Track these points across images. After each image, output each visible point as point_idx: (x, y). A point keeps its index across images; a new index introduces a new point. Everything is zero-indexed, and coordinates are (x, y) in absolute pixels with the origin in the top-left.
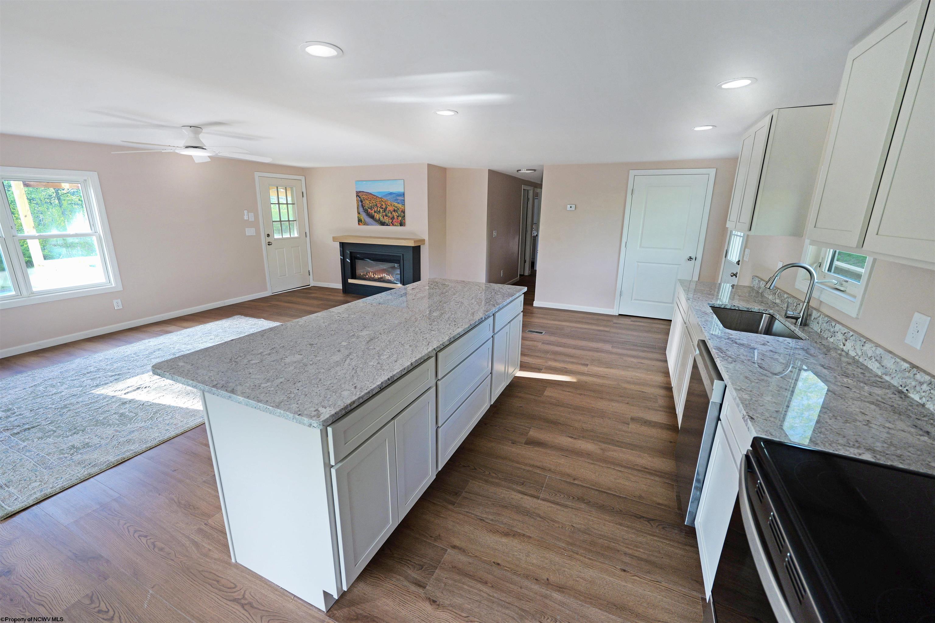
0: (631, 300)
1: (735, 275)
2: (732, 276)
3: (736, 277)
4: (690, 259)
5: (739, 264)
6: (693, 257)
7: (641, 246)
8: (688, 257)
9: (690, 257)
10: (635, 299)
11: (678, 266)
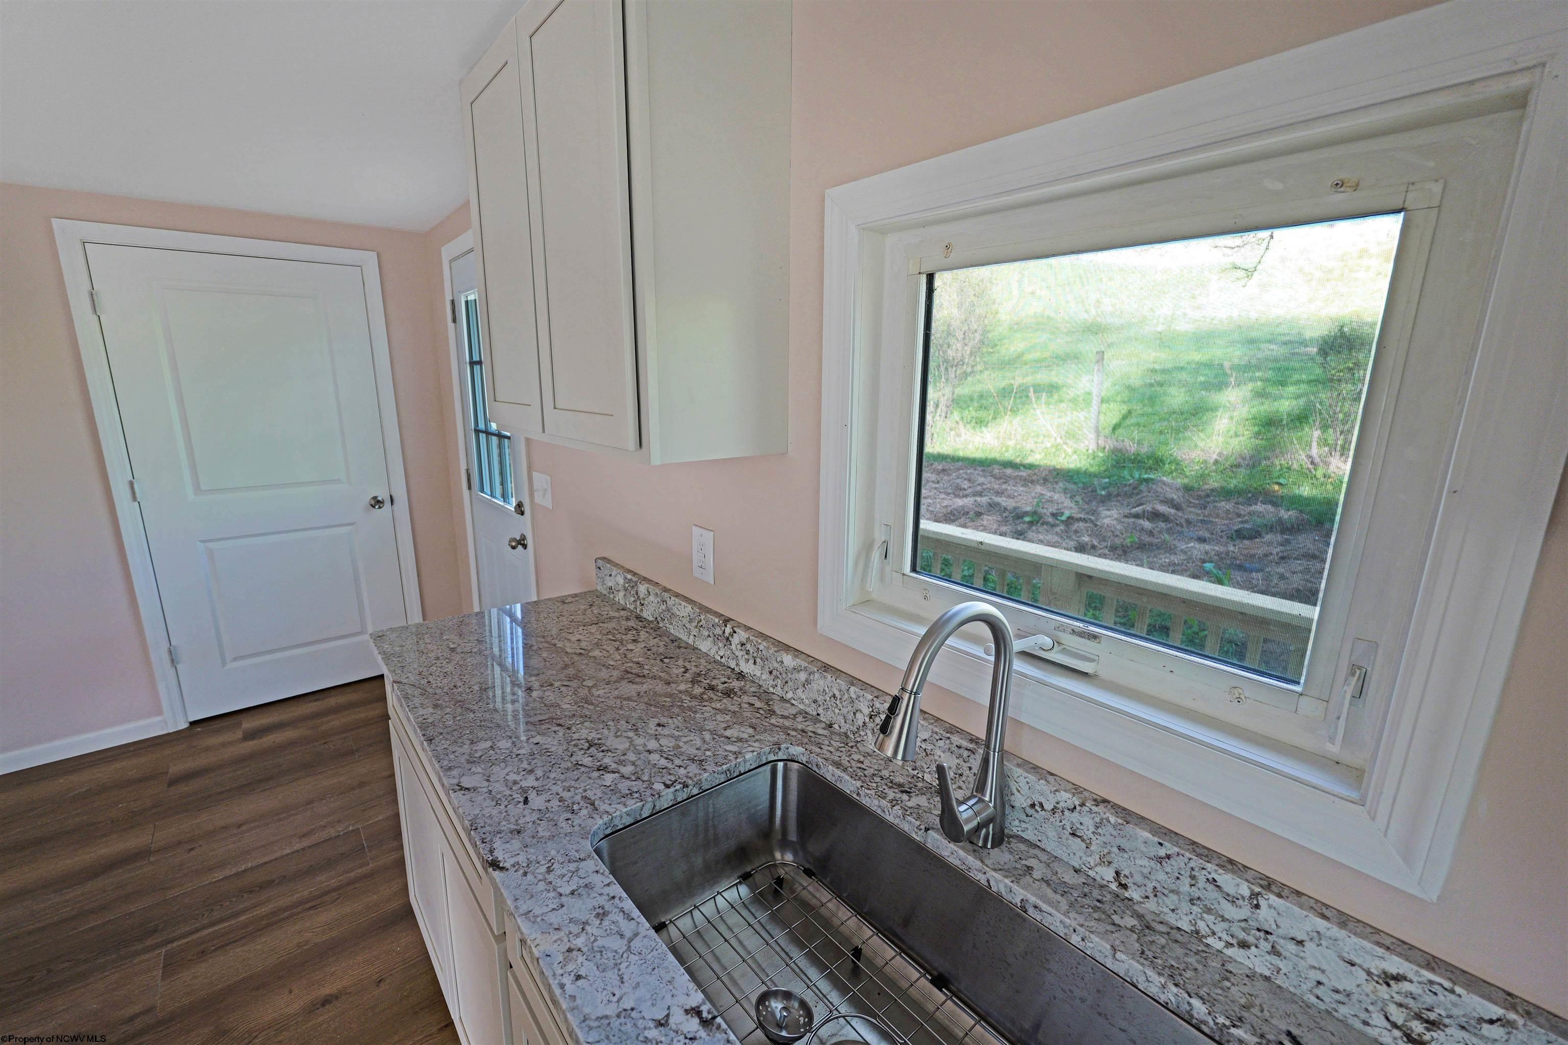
0: (224, 663)
1: (522, 542)
2: (514, 548)
3: (525, 546)
4: (377, 503)
5: (522, 513)
6: (383, 495)
7: (197, 489)
8: (367, 498)
9: (375, 498)
10: (235, 659)
11: (349, 528)
